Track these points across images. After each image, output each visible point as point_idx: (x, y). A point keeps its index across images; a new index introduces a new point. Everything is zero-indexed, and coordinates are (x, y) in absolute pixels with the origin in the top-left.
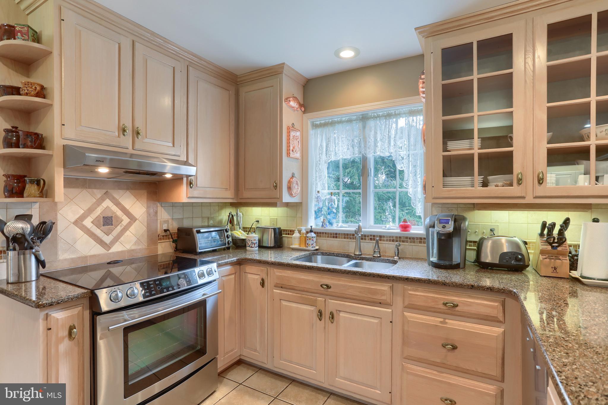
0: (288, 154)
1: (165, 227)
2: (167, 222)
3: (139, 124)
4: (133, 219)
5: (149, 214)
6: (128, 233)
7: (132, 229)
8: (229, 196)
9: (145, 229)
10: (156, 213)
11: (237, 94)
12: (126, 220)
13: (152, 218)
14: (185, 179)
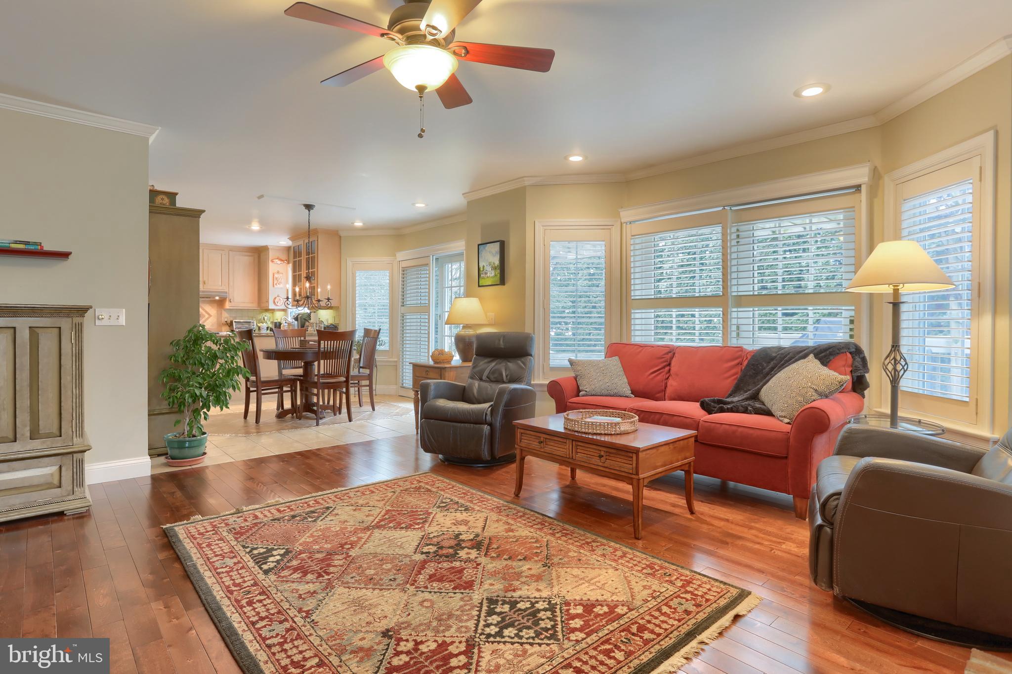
0: (274, 286)
1: (226, 320)
2: (227, 318)
3: (205, 279)
4: (210, 316)
5: (218, 314)
6: (208, 321)
7: (210, 320)
8: (254, 306)
9: (215, 320)
10: (221, 314)
11: (259, 257)
12: (207, 316)
13: (219, 315)
14: (228, 299)
